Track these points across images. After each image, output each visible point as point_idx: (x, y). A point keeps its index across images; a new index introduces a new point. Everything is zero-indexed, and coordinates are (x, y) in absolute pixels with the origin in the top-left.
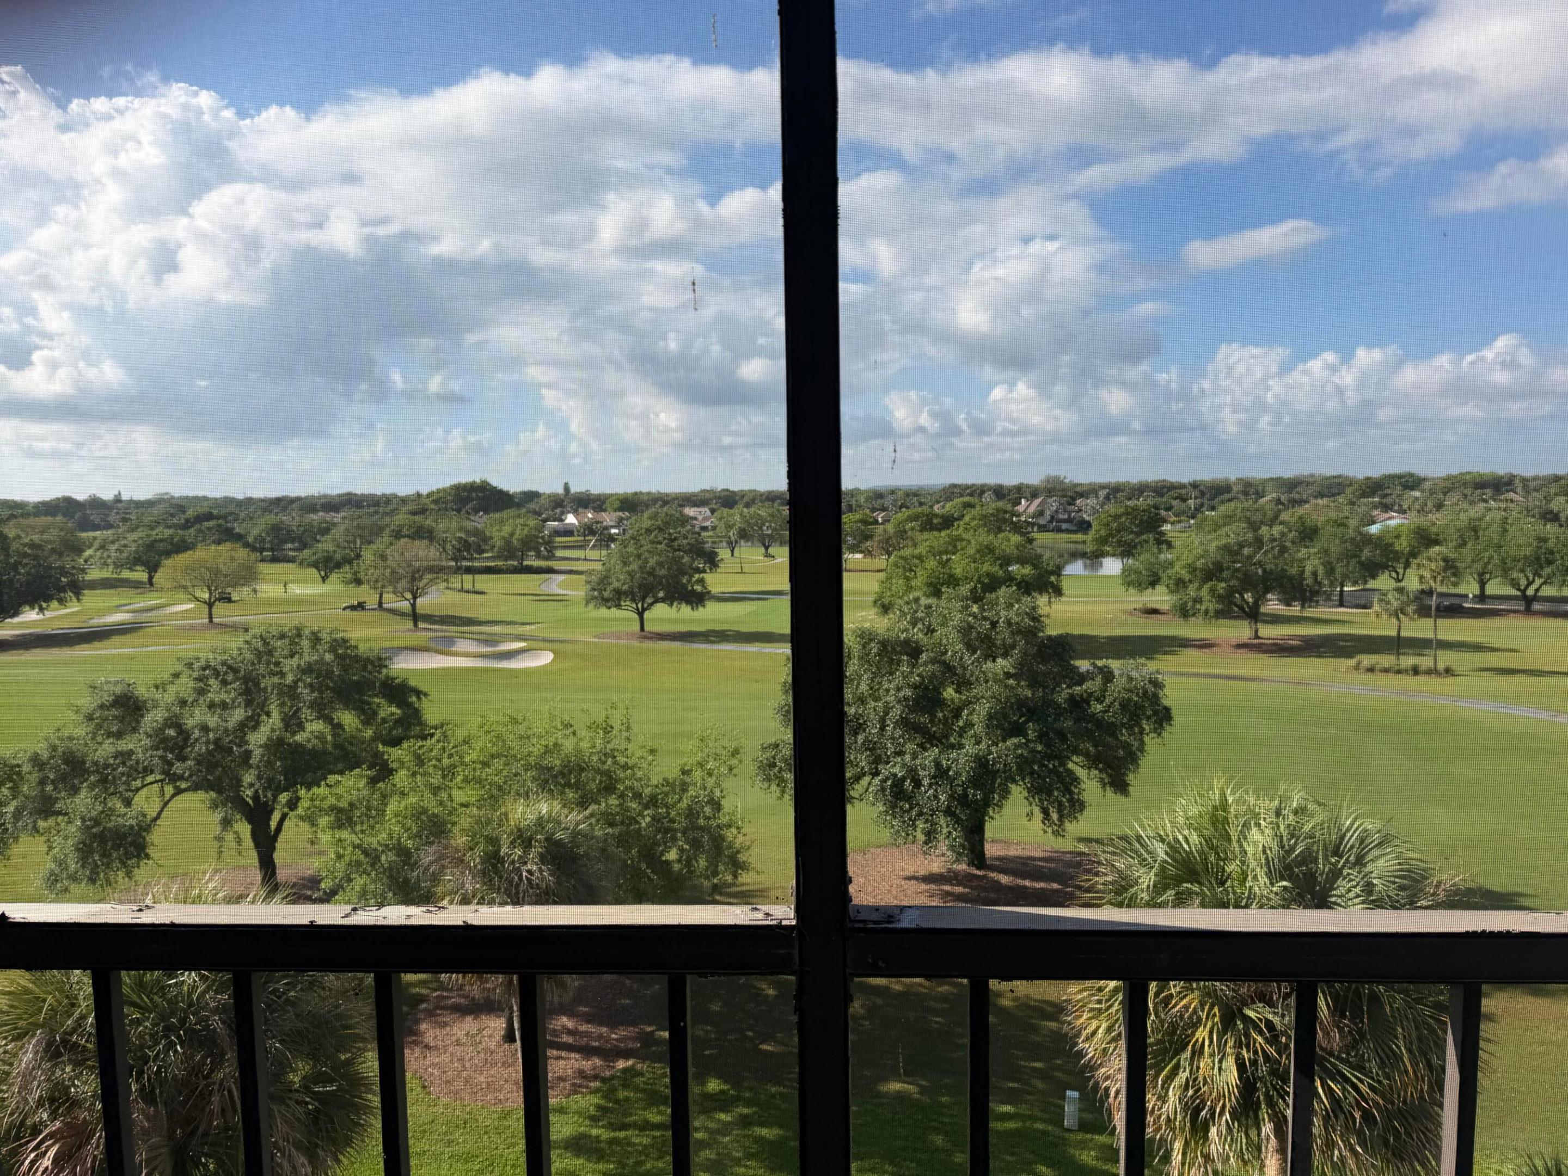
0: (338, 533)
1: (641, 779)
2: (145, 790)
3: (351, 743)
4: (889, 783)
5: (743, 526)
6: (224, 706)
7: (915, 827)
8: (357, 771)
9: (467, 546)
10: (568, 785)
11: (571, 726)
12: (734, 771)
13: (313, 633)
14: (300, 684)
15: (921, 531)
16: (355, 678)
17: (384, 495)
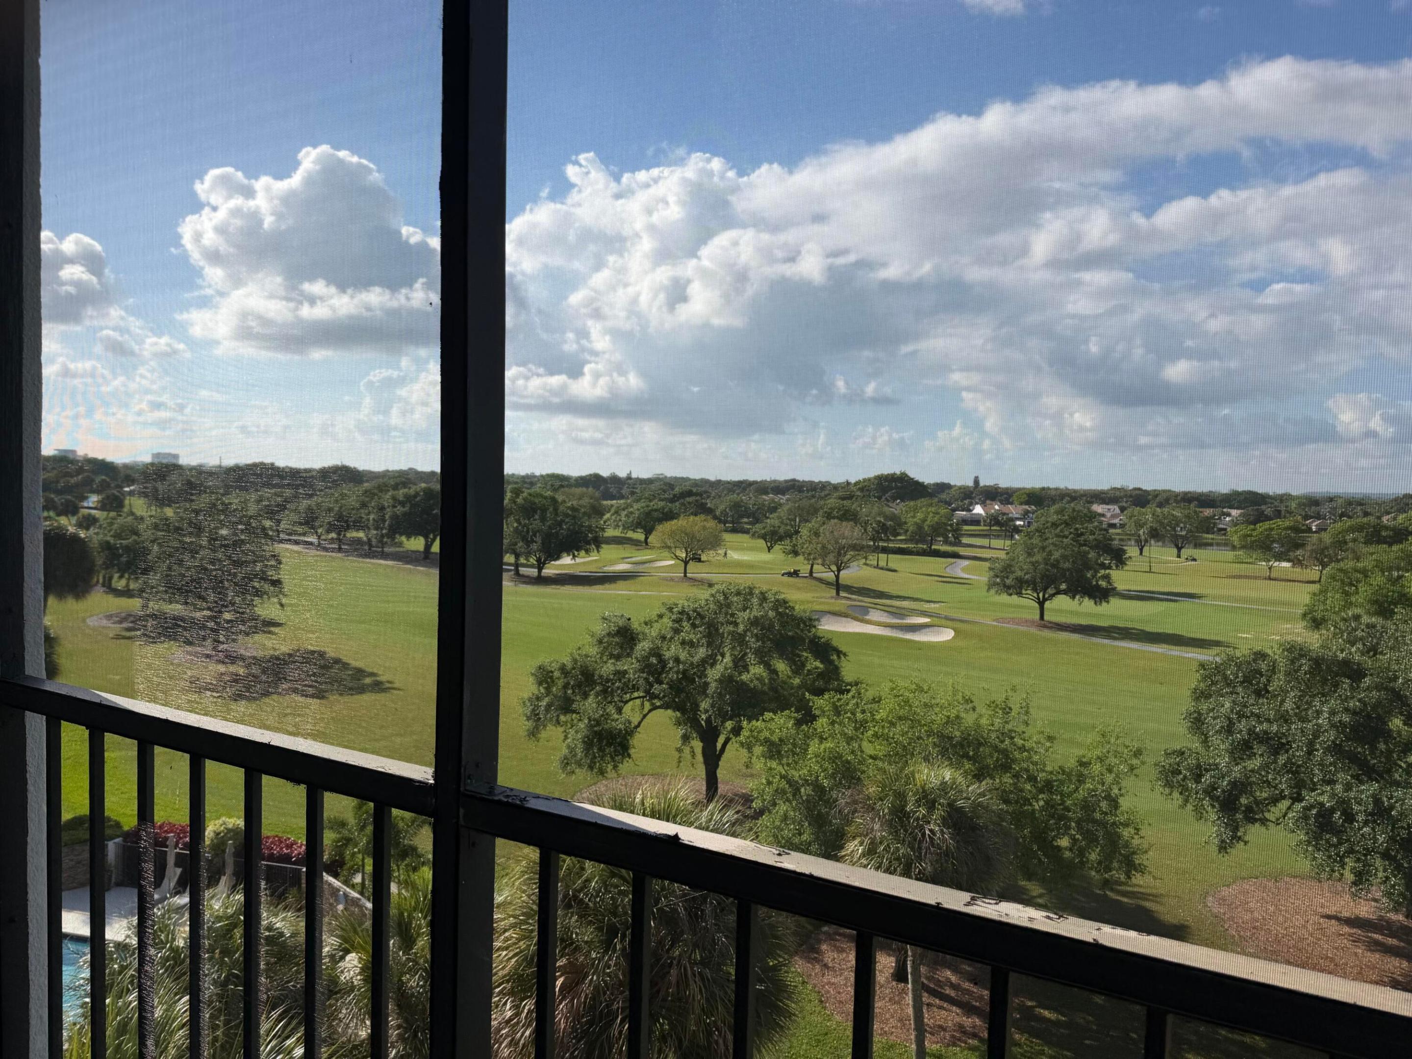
0: (782, 512)
1: (1036, 764)
2: (631, 703)
3: (782, 687)
4: (1314, 812)
5: (1154, 525)
6: (691, 644)
7: (1343, 865)
8: (787, 712)
9: (884, 528)
10: (966, 756)
11: (972, 702)
12: (1135, 772)
13: (762, 593)
14: (749, 634)
15: (1365, 543)
16: (790, 634)
17: (820, 482)
